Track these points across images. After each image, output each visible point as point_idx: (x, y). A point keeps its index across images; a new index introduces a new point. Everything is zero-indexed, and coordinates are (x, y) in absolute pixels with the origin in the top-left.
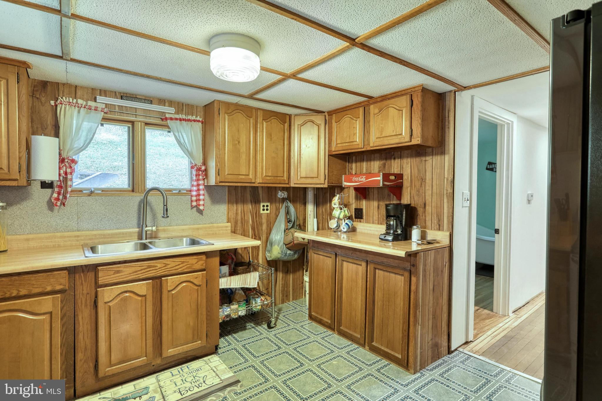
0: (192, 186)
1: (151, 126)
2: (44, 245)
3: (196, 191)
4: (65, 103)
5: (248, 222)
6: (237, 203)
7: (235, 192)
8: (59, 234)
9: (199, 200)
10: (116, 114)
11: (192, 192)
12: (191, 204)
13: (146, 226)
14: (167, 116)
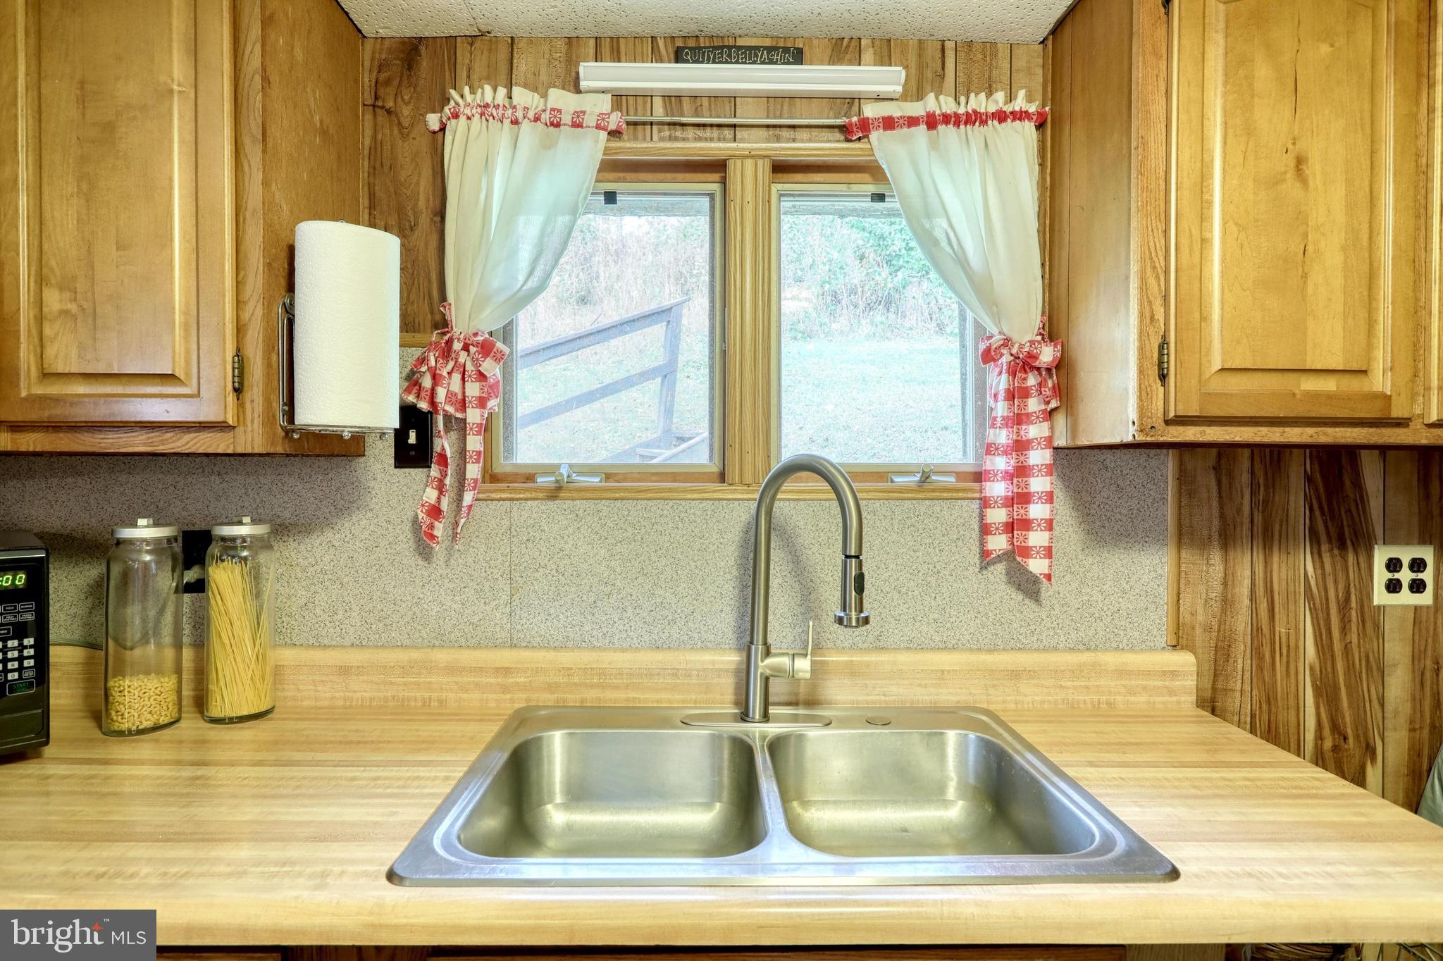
0: (988, 452)
1: (799, 177)
2: (393, 697)
3: (1009, 476)
4: (468, 111)
5: (1292, 651)
6: (1227, 539)
7: (1219, 483)
8: (442, 657)
9: (1026, 524)
10: (655, 137)
11: (988, 485)
12: (982, 543)
13: (767, 653)
14: (871, 111)
